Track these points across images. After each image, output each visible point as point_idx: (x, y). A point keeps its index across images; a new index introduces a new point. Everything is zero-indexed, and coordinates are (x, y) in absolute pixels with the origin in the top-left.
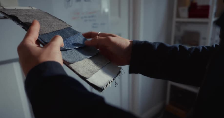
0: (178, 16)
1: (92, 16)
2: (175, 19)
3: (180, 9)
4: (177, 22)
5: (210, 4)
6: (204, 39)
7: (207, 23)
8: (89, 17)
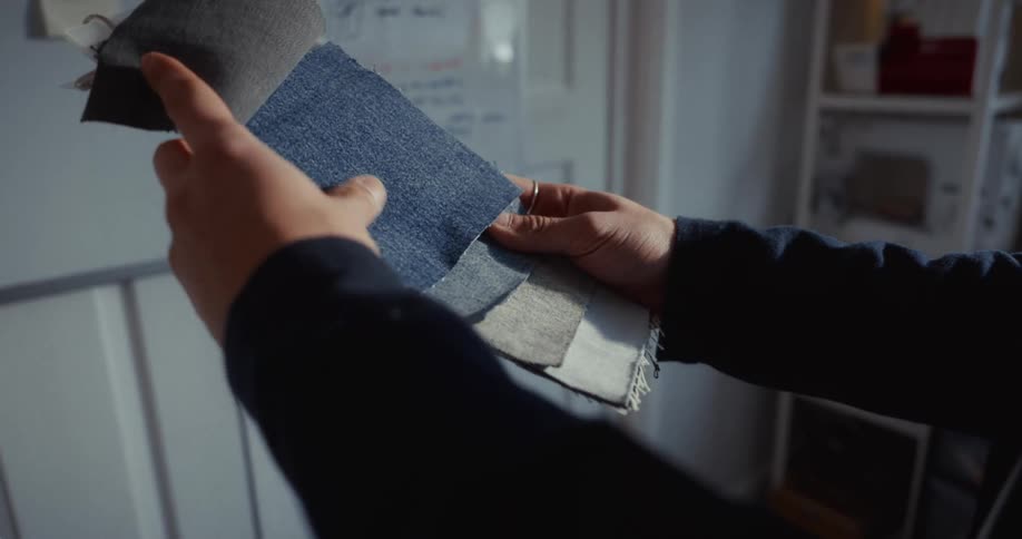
0: (831, 84)
1: (449, 83)
2: (817, 99)
3: (842, 52)
4: (826, 113)
5: (981, 30)
6: (951, 189)
7: (963, 120)
8: (435, 85)
